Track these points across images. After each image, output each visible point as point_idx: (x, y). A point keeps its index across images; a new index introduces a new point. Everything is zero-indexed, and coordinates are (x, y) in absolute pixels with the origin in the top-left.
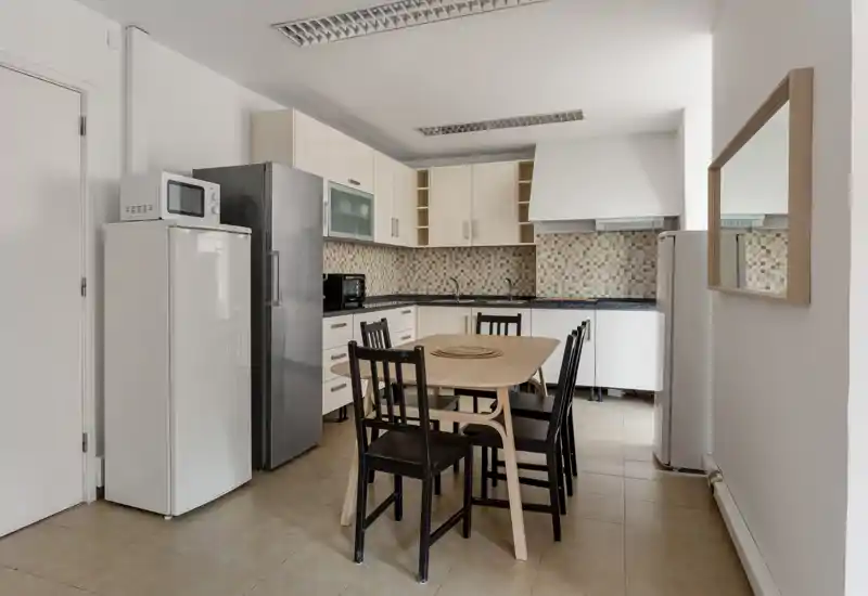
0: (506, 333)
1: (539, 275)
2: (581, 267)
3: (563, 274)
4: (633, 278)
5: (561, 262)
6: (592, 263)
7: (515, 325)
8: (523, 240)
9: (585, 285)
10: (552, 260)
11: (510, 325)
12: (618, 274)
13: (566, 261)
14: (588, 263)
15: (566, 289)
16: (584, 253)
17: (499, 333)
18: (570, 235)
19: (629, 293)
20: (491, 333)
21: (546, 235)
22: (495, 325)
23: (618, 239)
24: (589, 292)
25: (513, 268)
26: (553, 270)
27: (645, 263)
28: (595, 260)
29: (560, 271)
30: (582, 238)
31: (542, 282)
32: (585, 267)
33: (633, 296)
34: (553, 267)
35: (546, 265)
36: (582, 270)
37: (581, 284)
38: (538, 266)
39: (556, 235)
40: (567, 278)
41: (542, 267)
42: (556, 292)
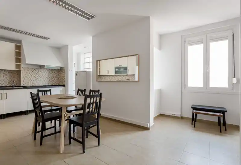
0: (47, 94)
1: (22, 79)
2: (36, 77)
3: (30, 79)
4: (49, 80)
6: (39, 76)
7: (49, 92)
9: (37, 82)
10: (27, 75)
11: (48, 92)
12: (46, 79)
13: (31, 75)
14: (38, 76)
15: (32, 83)
16: (37, 74)
17: (45, 94)
18: (33, 68)
19: (48, 84)
20: (42, 95)
21: (25, 68)
22: (43, 93)
23: (46, 71)
24: (38, 84)
25: (9, 77)
26: (27, 78)
27: (52, 77)
28: (40, 76)
29: (29, 78)
30: (36, 70)
31: (23, 81)
32: (37, 77)
34: (27, 77)
35: (25, 77)
36: (36, 78)
38: (22, 77)
39: (28, 68)
40: (31, 80)
41: (23, 77)
42: (28, 84)
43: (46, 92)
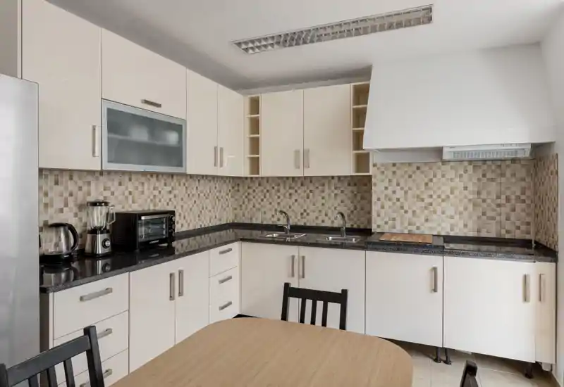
0: (324, 324)
1: (375, 208)
2: (423, 200)
3: (402, 208)
4: (484, 214)
5: (400, 194)
6: (435, 197)
7: (338, 306)
8: (358, 171)
9: (427, 220)
10: (389, 191)
11: (330, 305)
12: (466, 209)
13: (406, 193)
14: (431, 196)
15: (406, 224)
16: (426, 184)
17: (313, 322)
18: (410, 164)
19: (479, 231)
20: (302, 321)
21: (383, 165)
22: (309, 303)
23: (466, 171)
24: (431, 228)
25: (349, 198)
26: (390, 203)
27: (498, 197)
28: (439, 192)
29: (398, 203)
30: (425, 169)
31: (379, 215)
32: (428, 200)
33: (484, 234)
34: (390, 200)
35: (382, 197)
36: (423, 204)
37: (423, 219)
38: (374, 199)
39: (394, 165)
40: (406, 212)
41: (379, 199)
42: (394, 227)
43: (320, 304)
